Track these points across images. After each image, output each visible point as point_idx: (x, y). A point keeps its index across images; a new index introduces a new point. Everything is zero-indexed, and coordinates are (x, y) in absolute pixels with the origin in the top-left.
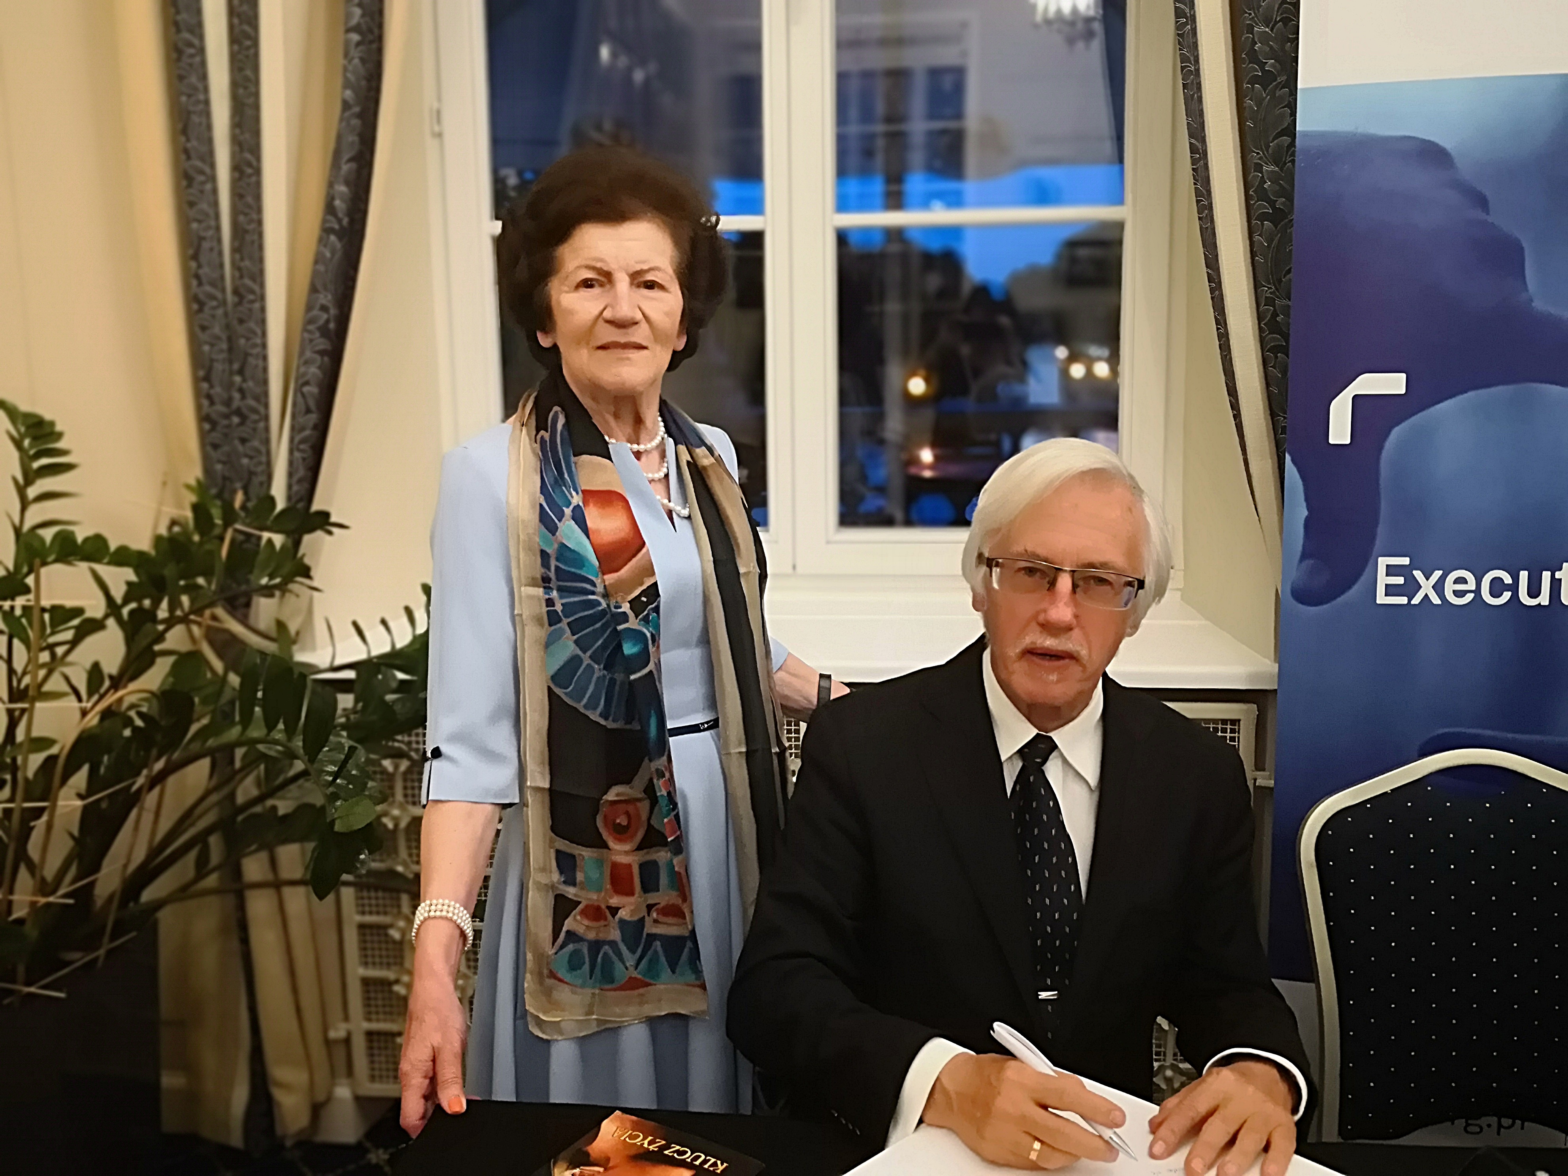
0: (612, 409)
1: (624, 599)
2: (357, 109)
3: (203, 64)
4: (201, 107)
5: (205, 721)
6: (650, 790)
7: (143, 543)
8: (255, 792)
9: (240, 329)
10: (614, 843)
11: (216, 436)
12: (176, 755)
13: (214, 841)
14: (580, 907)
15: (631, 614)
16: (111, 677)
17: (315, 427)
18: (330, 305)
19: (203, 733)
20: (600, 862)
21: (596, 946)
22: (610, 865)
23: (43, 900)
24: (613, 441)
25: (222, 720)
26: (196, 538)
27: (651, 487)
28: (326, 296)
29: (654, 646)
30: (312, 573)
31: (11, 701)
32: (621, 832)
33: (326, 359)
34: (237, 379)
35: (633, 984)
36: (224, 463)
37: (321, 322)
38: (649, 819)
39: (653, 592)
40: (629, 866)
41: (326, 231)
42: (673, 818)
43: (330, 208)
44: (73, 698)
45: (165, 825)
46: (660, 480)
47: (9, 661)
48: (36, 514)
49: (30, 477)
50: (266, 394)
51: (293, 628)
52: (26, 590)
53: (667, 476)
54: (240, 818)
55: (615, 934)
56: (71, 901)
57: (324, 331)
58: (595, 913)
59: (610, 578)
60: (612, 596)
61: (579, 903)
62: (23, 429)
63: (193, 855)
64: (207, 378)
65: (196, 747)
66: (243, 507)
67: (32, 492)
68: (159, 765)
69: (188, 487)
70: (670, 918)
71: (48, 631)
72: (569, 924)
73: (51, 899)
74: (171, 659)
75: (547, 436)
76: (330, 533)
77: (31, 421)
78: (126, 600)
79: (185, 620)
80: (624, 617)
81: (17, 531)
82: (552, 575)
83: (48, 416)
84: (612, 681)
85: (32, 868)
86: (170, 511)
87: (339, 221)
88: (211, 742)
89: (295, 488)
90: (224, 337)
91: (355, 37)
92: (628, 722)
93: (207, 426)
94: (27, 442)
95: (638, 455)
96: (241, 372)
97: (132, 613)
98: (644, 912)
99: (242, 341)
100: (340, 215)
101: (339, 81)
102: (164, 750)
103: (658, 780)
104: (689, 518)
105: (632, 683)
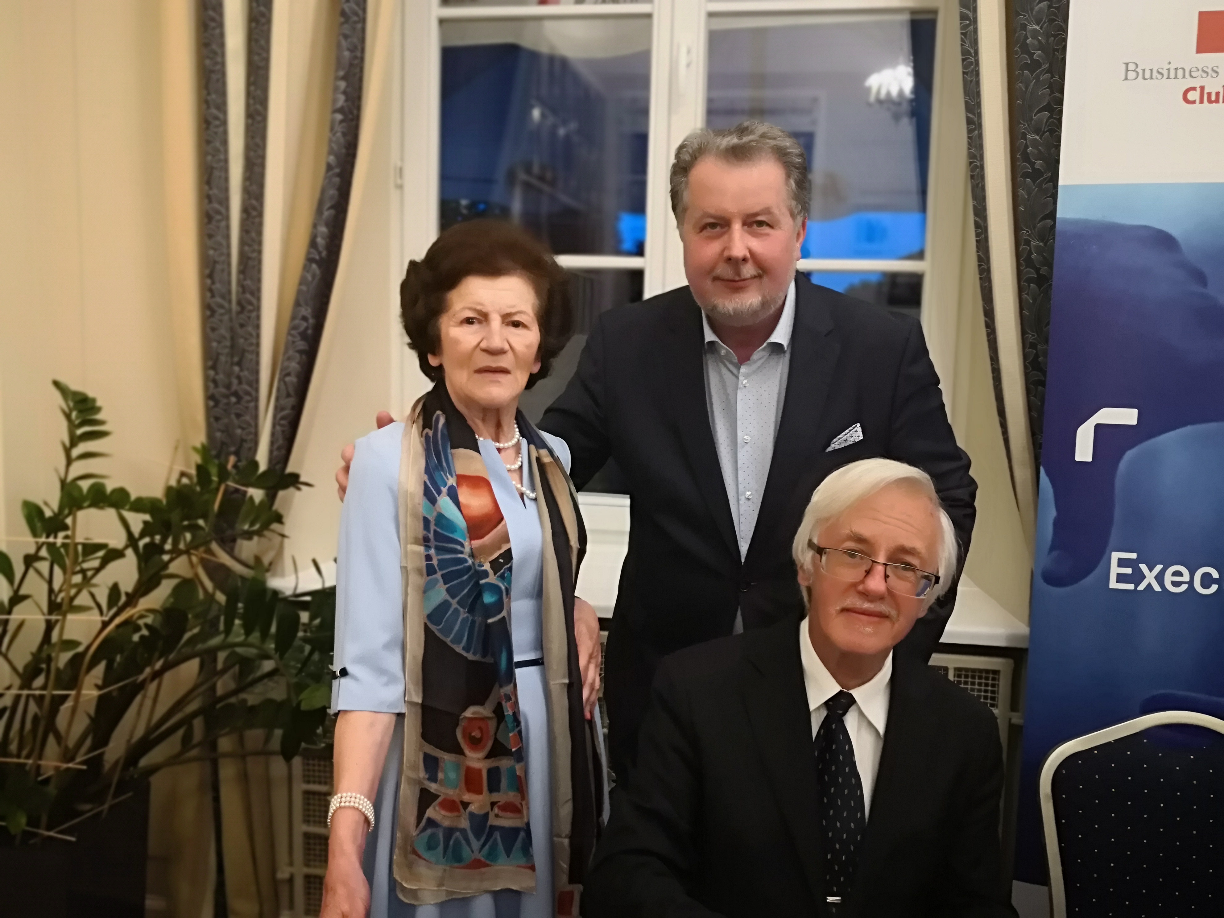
0: (481, 415)
1: (485, 559)
2: (337, 170)
3: (225, 133)
4: (222, 164)
5: (196, 631)
6: (499, 711)
7: (157, 492)
8: (232, 686)
9: (240, 331)
10: (469, 752)
11: (218, 411)
12: (172, 657)
13: (198, 723)
14: (439, 800)
15: (491, 572)
16: (127, 594)
17: (293, 408)
18: (309, 316)
19: (193, 640)
20: (458, 766)
21: (450, 832)
22: (465, 769)
23: (65, 766)
24: (481, 439)
25: (211, 629)
26: (198, 489)
27: (507, 475)
28: (306, 310)
29: (507, 597)
30: (284, 520)
31: (51, 612)
32: (475, 743)
33: (304, 357)
34: (236, 369)
35: (477, 864)
36: (223, 432)
37: (302, 329)
38: (496, 734)
39: (508, 556)
40: (480, 771)
41: (310, 260)
42: (517, 733)
43: (313, 244)
44: (96, 611)
45: (161, 710)
46: (515, 470)
47: (50, 582)
48: (78, 469)
49: (74, 441)
50: (257, 381)
51: (266, 561)
52: (65, 528)
53: (521, 468)
54: (219, 706)
55: (464, 823)
56: (84, 767)
57: (303, 336)
58: (451, 805)
59: (476, 543)
60: (477, 557)
61: (439, 796)
62: (71, 404)
63: (181, 732)
64: (214, 367)
65: (187, 650)
66: (235, 466)
67: (75, 452)
68: (158, 665)
69: (195, 449)
70: (508, 813)
71: (80, 559)
72: (430, 813)
73: (71, 765)
74: (174, 582)
75: (431, 433)
76: (299, 489)
77: (78, 398)
78: (143, 535)
79: (187, 552)
80: (485, 574)
81: (63, 482)
82: (431, 536)
83: (91, 394)
84: (473, 622)
85: (59, 738)
86: (179, 467)
87: (320, 253)
88: (200, 647)
89: (275, 453)
90: (228, 336)
91: (339, 117)
92: (484, 656)
93: (211, 403)
94: (74, 414)
95: (499, 450)
96: (239, 364)
97: (146, 546)
98: (488, 808)
99: (241, 341)
100: (321, 249)
101: (325, 149)
102: (164, 653)
103: (506, 702)
104: (535, 500)
105: (488, 626)
